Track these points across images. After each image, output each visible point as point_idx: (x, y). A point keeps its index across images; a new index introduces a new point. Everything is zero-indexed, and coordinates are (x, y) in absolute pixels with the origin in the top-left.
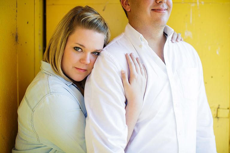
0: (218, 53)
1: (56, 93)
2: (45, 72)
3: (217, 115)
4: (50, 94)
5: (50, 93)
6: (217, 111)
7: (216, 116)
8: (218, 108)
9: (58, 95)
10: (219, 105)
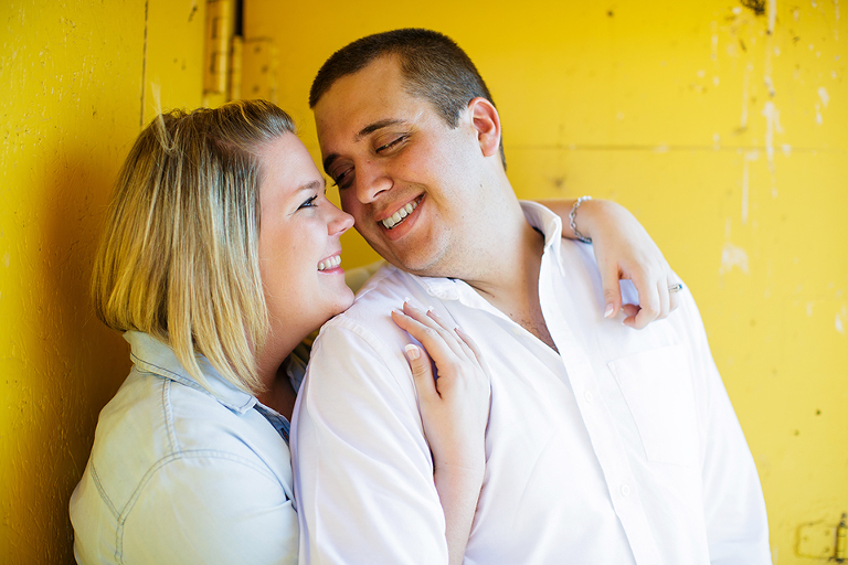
0: (839, 325)
1: (194, 454)
2: (152, 369)
3: (836, 550)
4: (171, 458)
5: (171, 454)
6: (838, 535)
7: (831, 553)
8: (842, 525)
9: (200, 462)
10: (844, 515)
